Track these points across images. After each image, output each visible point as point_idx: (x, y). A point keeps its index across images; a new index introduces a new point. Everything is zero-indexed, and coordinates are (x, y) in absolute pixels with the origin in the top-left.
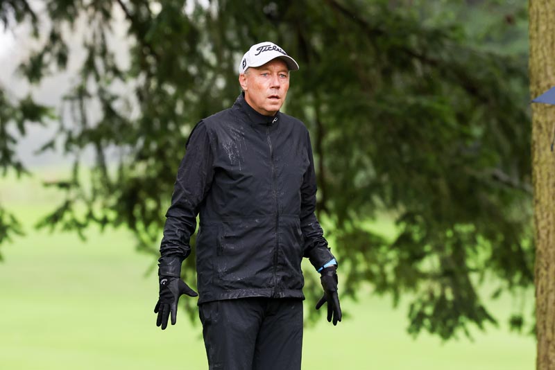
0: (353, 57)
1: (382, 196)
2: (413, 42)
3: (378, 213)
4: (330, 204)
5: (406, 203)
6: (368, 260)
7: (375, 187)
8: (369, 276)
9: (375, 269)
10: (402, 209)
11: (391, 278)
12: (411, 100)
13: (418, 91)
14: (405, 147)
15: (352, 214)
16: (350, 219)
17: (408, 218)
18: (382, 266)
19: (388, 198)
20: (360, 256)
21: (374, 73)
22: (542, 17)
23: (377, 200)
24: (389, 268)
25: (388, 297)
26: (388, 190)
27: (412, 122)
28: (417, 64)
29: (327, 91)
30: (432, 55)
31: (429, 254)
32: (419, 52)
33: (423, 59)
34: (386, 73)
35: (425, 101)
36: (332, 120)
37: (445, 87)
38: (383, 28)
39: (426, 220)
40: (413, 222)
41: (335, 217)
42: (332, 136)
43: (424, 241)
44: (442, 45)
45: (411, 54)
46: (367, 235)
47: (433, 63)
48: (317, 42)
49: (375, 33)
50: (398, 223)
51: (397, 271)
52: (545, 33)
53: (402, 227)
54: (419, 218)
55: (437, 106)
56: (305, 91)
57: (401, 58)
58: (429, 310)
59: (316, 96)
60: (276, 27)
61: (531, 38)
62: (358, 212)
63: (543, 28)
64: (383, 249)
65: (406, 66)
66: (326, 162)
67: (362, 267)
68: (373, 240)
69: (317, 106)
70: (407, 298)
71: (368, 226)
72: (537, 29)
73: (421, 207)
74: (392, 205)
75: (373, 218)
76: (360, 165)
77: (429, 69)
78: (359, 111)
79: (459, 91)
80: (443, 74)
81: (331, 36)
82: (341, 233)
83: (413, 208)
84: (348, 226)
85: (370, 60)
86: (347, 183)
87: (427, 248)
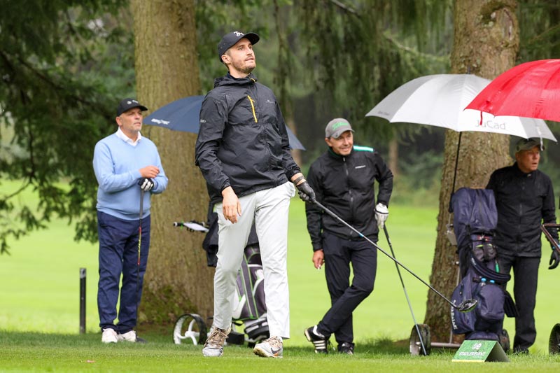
0: (48, 101)
1: (63, 170)
2: (78, 93)
3: (60, 179)
4: (37, 174)
5: (74, 174)
6: (55, 201)
7: (58, 166)
8: (56, 209)
9: (59, 206)
10: (73, 177)
11: (67, 210)
12: (77, 122)
13: (81, 117)
14: (74, 146)
15: (47, 178)
16: (47, 181)
17: (76, 181)
18: (62, 204)
19: (66, 171)
20: (51, 200)
21: (59, 109)
22: (143, 81)
23: (60, 172)
24: (66, 205)
25: (66, 220)
26: (66, 167)
27: (77, 133)
28: (79, 103)
29: (36, 118)
30: (87, 100)
31: (86, 199)
32: (81, 98)
33: (83, 102)
34: (65, 109)
35: (84, 122)
36: (37, 133)
37: (94, 116)
38: (62, 86)
39: (85, 182)
40: (78, 184)
41: (39, 181)
42: (38, 141)
43: (84, 193)
44: (93, 95)
45: (77, 99)
46: (55, 189)
47: (88, 104)
48: (29, 94)
49: (58, 88)
50: (70, 184)
51: (70, 206)
52: (144, 88)
53: (73, 186)
54: (81, 181)
55: (90, 124)
56: (23, 118)
57: (72, 102)
58: (86, 227)
59: (29, 121)
60: (9, 86)
61: (137, 91)
62: (50, 178)
63: (143, 86)
64: (63, 196)
65: (74, 105)
66: (34, 154)
67: (53, 204)
68: (59, 191)
69: (29, 126)
70: (75, 220)
71: (55, 185)
72: (140, 87)
73: (82, 176)
74: (68, 174)
75: (58, 181)
76: (52, 156)
77: (86, 107)
78: (51, 128)
79: (101, 118)
80: (93, 109)
81: (36, 91)
82: (42, 188)
83: (78, 176)
84: (45, 185)
85: (56, 102)
86: (45, 164)
87: (86, 196)
